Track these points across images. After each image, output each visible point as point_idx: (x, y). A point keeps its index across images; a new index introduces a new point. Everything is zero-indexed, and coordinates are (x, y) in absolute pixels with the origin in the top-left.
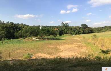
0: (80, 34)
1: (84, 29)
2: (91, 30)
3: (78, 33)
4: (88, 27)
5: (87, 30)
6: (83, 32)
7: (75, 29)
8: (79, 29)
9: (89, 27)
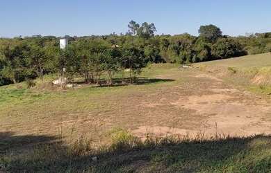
0: (198, 60)
1: (209, 44)
2: (232, 46)
3: (191, 58)
4: (223, 34)
5: (220, 46)
6: (205, 51)
7: (180, 44)
8: (194, 42)
9: (225, 37)
